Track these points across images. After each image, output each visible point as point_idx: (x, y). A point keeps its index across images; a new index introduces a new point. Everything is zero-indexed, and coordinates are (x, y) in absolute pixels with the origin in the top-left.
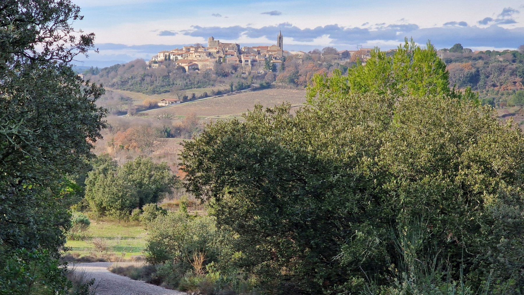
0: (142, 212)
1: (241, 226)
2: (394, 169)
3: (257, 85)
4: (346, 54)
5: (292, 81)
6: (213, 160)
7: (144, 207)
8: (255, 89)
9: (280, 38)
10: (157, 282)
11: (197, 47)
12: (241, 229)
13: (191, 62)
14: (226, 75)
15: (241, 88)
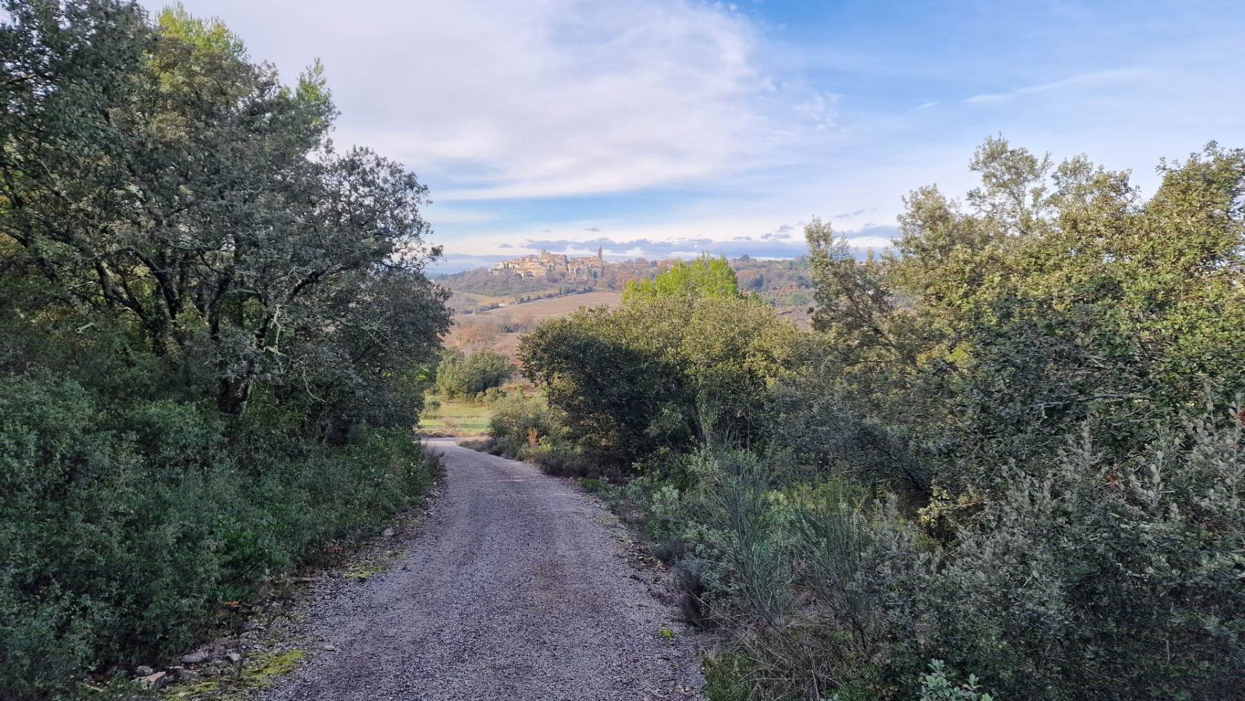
0: (485, 394)
1: (569, 405)
2: (694, 357)
3: (582, 290)
4: (654, 264)
5: (610, 286)
6: (545, 351)
7: (487, 391)
8: (580, 293)
9: (600, 250)
10: (498, 453)
11: (531, 258)
12: (569, 407)
13: (526, 270)
14: (555, 281)
15: (568, 292)
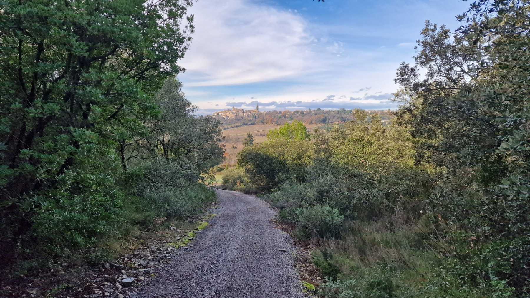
0: (214, 168)
5: (262, 122)
7: (214, 167)
9: (257, 107)
11: (229, 110)
13: (226, 115)
14: (239, 120)
15: (244, 125)
